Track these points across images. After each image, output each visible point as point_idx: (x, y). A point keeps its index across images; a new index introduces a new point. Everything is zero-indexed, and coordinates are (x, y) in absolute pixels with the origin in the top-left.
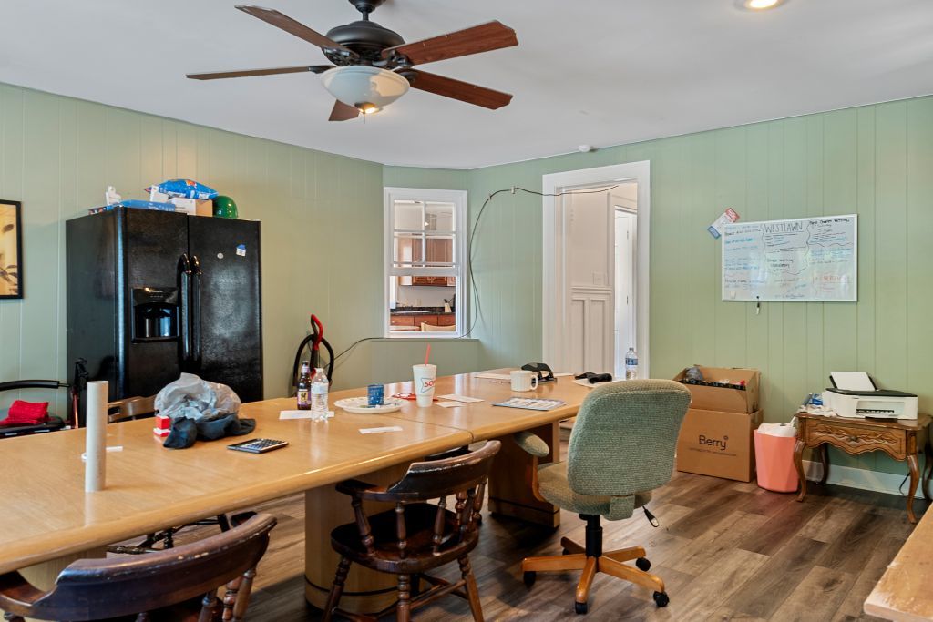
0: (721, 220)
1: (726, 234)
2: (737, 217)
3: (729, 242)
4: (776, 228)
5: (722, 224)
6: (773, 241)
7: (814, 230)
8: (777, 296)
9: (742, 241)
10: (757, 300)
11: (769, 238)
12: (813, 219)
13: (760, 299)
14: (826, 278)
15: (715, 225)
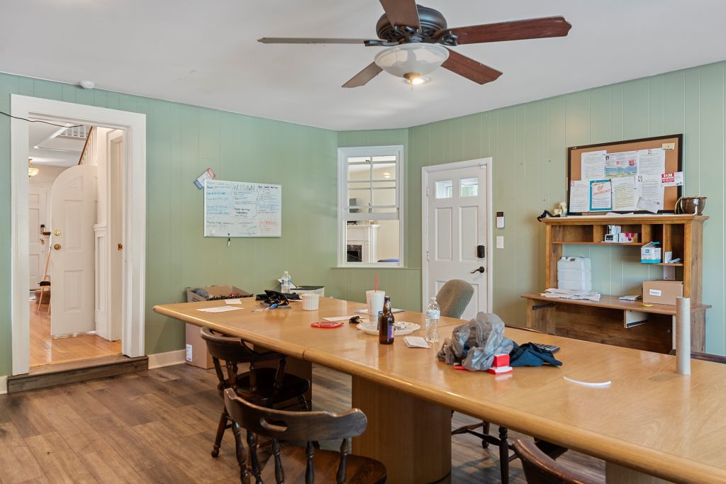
0: (204, 176)
1: (208, 187)
2: (215, 176)
3: (210, 194)
4: (239, 188)
5: (205, 180)
6: (238, 196)
7: (261, 192)
8: (240, 233)
9: (219, 193)
10: (227, 236)
11: (235, 193)
12: (261, 185)
13: (230, 236)
14: (267, 222)
15: (199, 180)
